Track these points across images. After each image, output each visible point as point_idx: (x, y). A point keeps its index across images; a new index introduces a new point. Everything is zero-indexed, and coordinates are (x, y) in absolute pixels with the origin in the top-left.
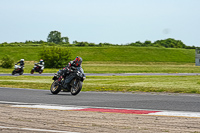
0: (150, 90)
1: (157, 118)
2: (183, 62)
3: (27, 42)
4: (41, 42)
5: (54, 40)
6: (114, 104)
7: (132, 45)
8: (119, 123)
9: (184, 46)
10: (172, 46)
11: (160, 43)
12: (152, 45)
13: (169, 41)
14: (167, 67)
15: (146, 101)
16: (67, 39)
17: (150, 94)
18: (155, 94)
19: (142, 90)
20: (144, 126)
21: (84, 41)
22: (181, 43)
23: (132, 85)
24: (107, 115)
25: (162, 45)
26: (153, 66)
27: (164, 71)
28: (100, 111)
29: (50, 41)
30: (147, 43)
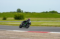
0: (48, 26)
1: (50, 34)
2: (57, 18)
3: (10, 12)
4: (15, 12)
5: (19, 11)
6: (37, 30)
7: (42, 13)
8: (39, 36)
9: (58, 13)
10: (54, 13)
11: (50, 12)
12: (48, 13)
13: (53, 11)
14: (52, 19)
15: (47, 29)
16: (22, 11)
17: (48, 27)
18: (49, 27)
19: (45, 26)
20: (46, 36)
21: (28, 12)
22: (57, 12)
23: (42, 24)
24: (35, 33)
25: (51, 13)
26: (48, 19)
27: (52, 20)
28: (33, 32)
29: (17, 12)
30: (47, 12)
